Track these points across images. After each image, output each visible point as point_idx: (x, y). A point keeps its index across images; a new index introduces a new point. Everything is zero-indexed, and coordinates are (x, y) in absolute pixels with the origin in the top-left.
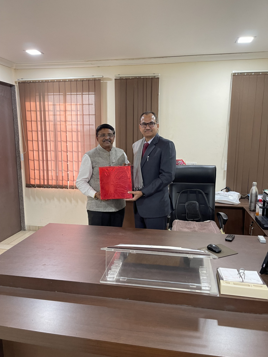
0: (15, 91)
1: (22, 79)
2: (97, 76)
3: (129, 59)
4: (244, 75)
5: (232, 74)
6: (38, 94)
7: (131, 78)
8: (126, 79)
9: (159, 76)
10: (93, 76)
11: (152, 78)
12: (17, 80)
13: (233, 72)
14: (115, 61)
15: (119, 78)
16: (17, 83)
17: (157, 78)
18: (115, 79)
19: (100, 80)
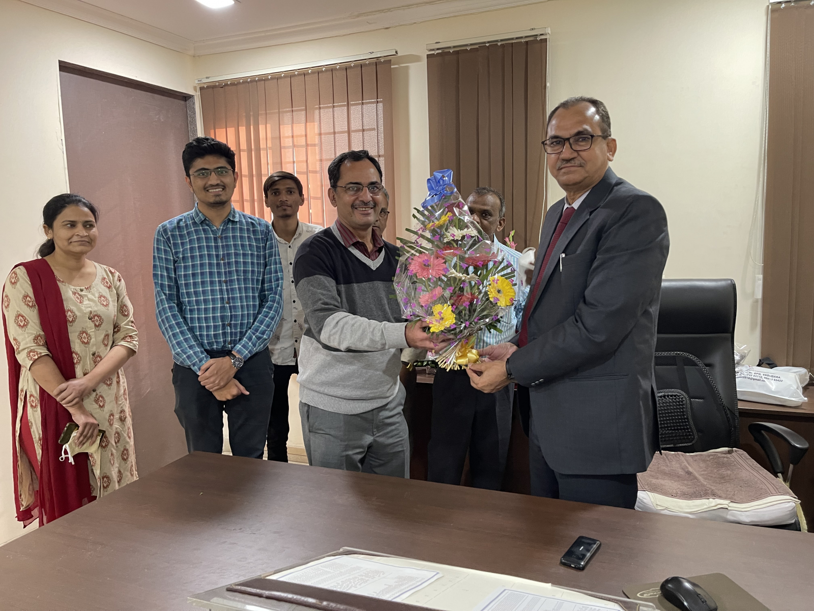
0: (194, 109)
1: (207, 78)
6: (244, 114)
7: (468, 48)
8: (458, 52)
9: (546, 34)
12: (197, 82)
15: (439, 51)
16: (198, 89)
17: (541, 40)
18: (428, 55)
19: (389, 62)
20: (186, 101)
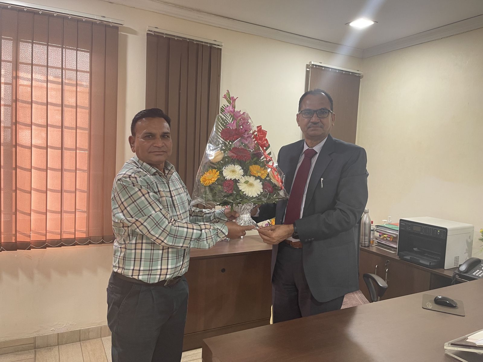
2: (111, 18)
3: (176, 6)
4: (322, 70)
7: (176, 38)
8: (169, 39)
9: (222, 46)
10: (104, 17)
11: (211, 47)
13: (312, 63)
15: (155, 33)
17: (218, 48)
18: (147, 33)
19: (117, 28)
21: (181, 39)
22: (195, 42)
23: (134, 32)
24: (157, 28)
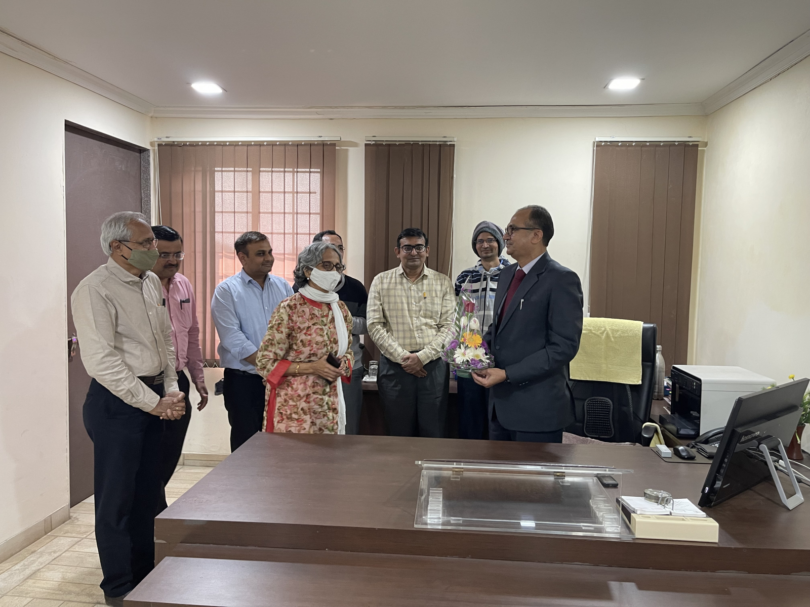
0: (149, 160)
1: (167, 137)
2: (328, 136)
3: (396, 107)
4: (618, 146)
5: (594, 142)
6: (201, 169)
7: (397, 143)
8: (389, 145)
9: (454, 141)
10: (320, 137)
11: (440, 145)
12: (156, 139)
13: (597, 139)
14: (367, 109)
15: (374, 142)
16: (156, 145)
17: (450, 145)
18: (365, 144)
19: (334, 145)
20: (140, 153)
21: (404, 143)
22: (420, 143)
23: (355, 145)
24: (374, 136)
